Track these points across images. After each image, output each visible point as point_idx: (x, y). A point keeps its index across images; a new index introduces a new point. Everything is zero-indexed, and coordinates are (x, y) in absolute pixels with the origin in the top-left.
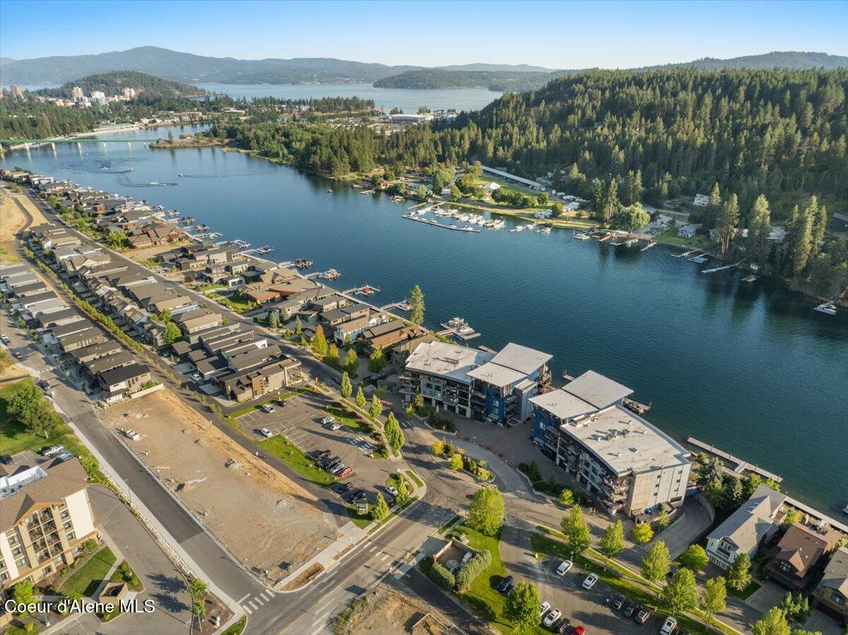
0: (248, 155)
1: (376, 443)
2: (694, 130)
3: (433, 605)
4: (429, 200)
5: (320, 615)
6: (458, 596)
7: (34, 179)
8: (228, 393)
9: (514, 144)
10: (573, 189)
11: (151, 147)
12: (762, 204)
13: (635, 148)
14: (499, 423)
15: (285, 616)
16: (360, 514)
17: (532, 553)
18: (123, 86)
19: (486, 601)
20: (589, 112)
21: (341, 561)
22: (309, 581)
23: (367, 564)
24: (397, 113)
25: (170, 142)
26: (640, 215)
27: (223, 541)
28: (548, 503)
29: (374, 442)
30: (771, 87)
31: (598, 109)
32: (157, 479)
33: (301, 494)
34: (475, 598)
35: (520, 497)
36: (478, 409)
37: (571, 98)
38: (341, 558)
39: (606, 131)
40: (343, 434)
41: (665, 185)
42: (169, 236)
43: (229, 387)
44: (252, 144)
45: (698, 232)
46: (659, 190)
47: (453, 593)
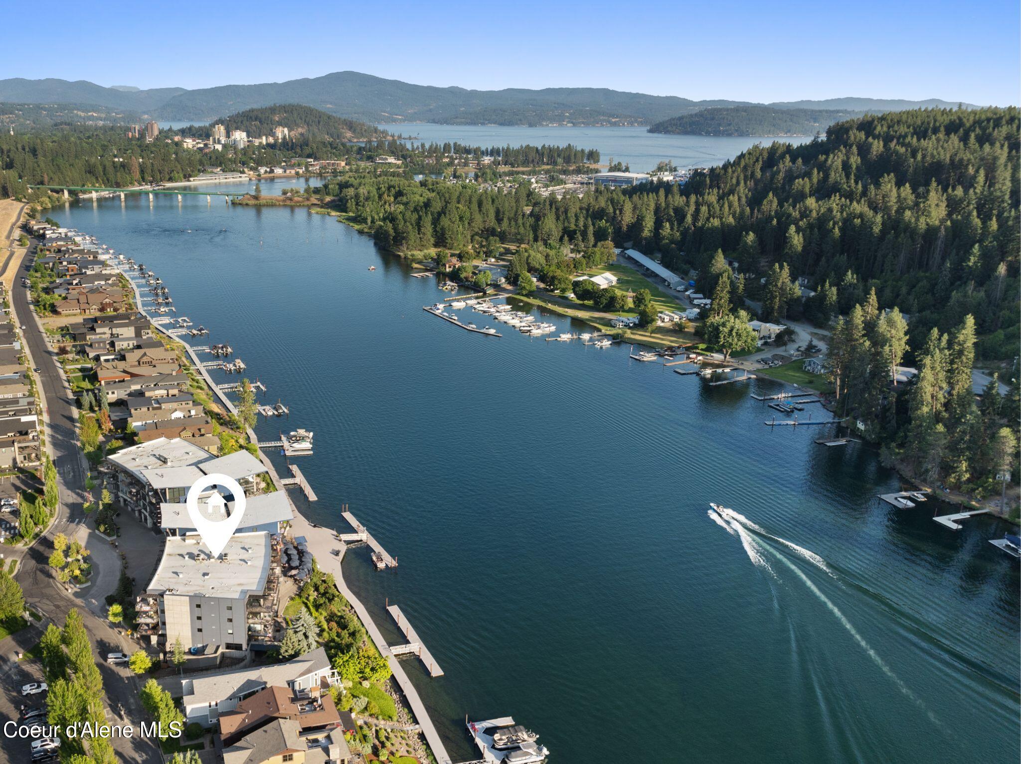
7: (47, 232)
11: (234, 204)
17: (21, 652)
18: (280, 124)
24: (619, 170)
25: (256, 198)
35: (88, 606)
42: (101, 303)
44: (349, 205)
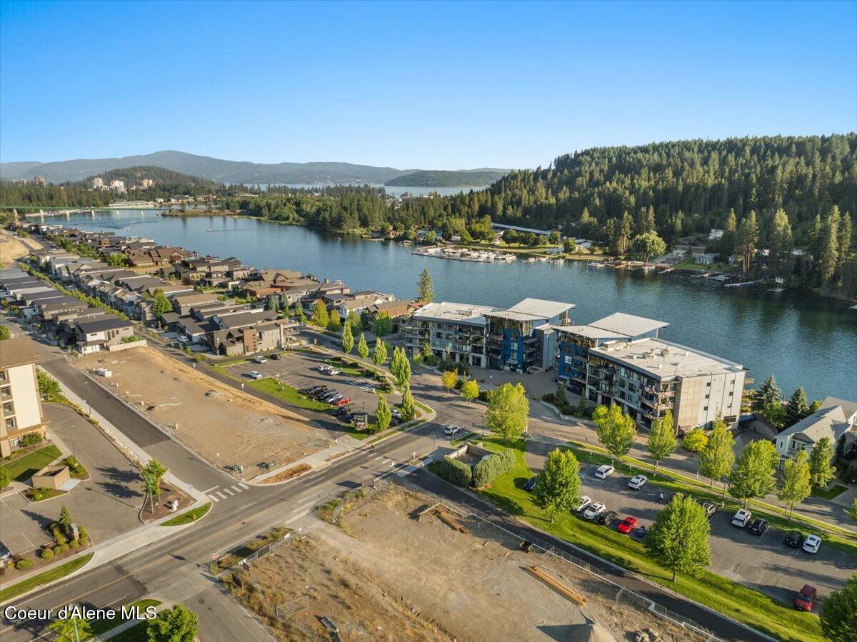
0: (259, 220)
1: (380, 383)
2: (704, 175)
4: (439, 244)
5: (303, 504)
6: (477, 492)
7: (42, 227)
8: (217, 345)
9: (523, 203)
10: (584, 233)
11: (164, 215)
12: (782, 218)
13: (645, 193)
14: (517, 370)
15: (260, 504)
16: (358, 430)
18: (142, 178)
19: (510, 498)
20: (597, 175)
21: (334, 463)
22: (292, 477)
23: (365, 465)
24: (406, 196)
25: (182, 211)
26: (655, 242)
27: (194, 446)
28: (579, 426)
29: (376, 383)
30: (776, 145)
31: (606, 173)
32: (125, 403)
33: (290, 416)
34: (496, 495)
35: (546, 421)
36: (494, 356)
37: (578, 166)
38: (333, 461)
39: (614, 184)
40: (342, 378)
41: (679, 222)
42: (171, 256)
43: (218, 339)
44: (263, 211)
45: (716, 260)
46: (673, 227)
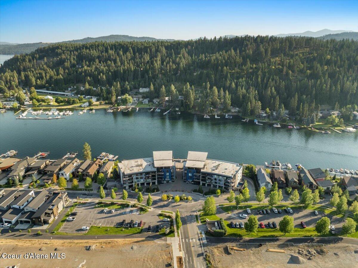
1: (136, 208)
3: (225, 243)
4: (22, 109)
6: (227, 236)
8: (42, 222)
14: (170, 182)
16: (167, 233)
17: (227, 213)
19: (234, 232)
22: (183, 264)
23: (192, 245)
33: (136, 241)
34: (231, 234)
36: (160, 179)
38: (182, 250)
40: (119, 212)
43: (42, 218)
45: (149, 101)
47: (225, 236)
